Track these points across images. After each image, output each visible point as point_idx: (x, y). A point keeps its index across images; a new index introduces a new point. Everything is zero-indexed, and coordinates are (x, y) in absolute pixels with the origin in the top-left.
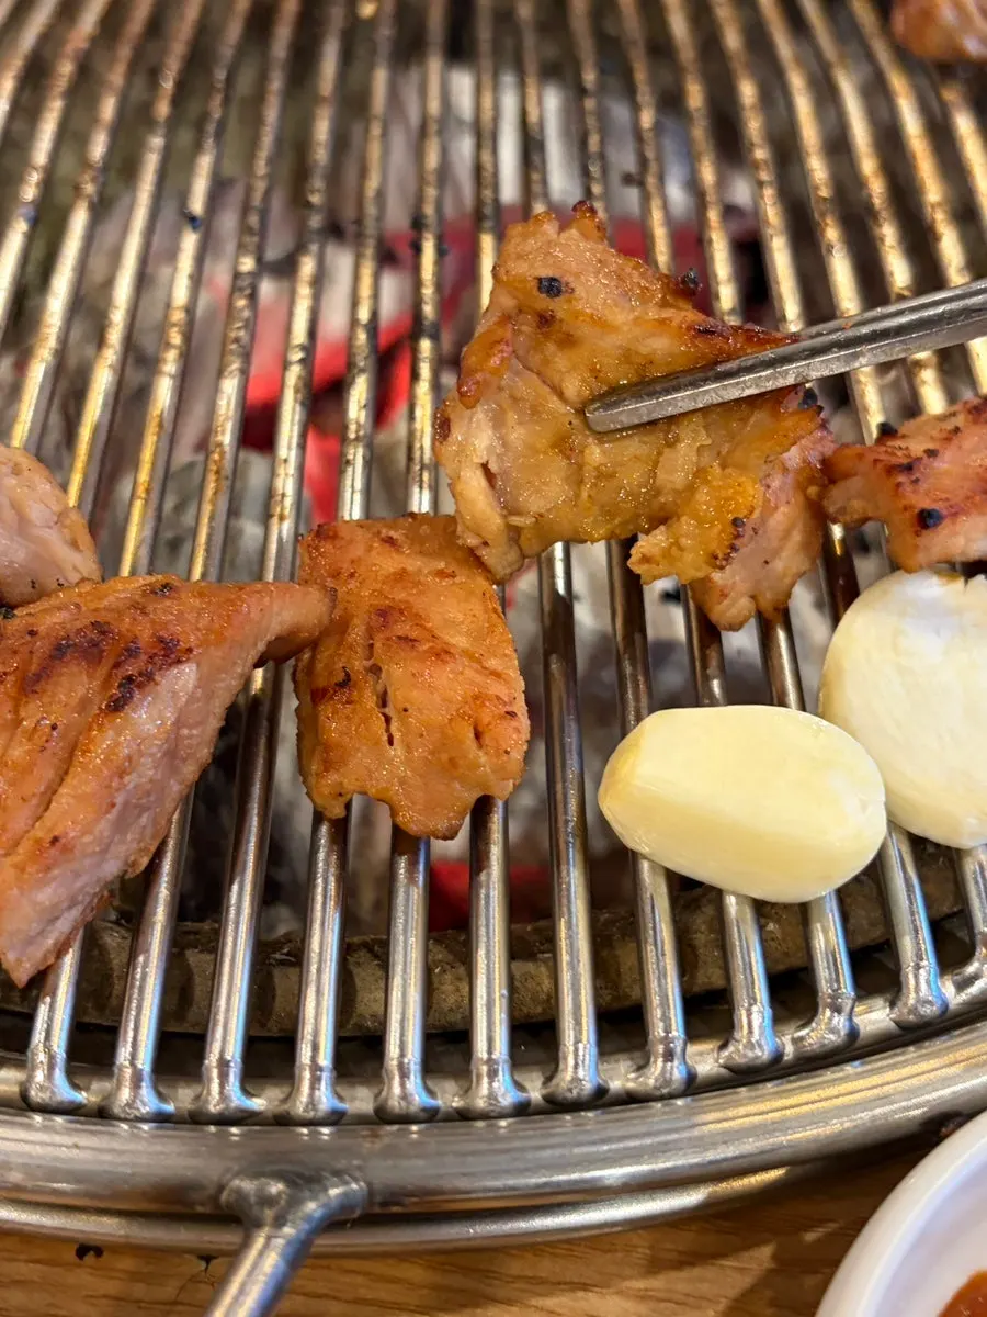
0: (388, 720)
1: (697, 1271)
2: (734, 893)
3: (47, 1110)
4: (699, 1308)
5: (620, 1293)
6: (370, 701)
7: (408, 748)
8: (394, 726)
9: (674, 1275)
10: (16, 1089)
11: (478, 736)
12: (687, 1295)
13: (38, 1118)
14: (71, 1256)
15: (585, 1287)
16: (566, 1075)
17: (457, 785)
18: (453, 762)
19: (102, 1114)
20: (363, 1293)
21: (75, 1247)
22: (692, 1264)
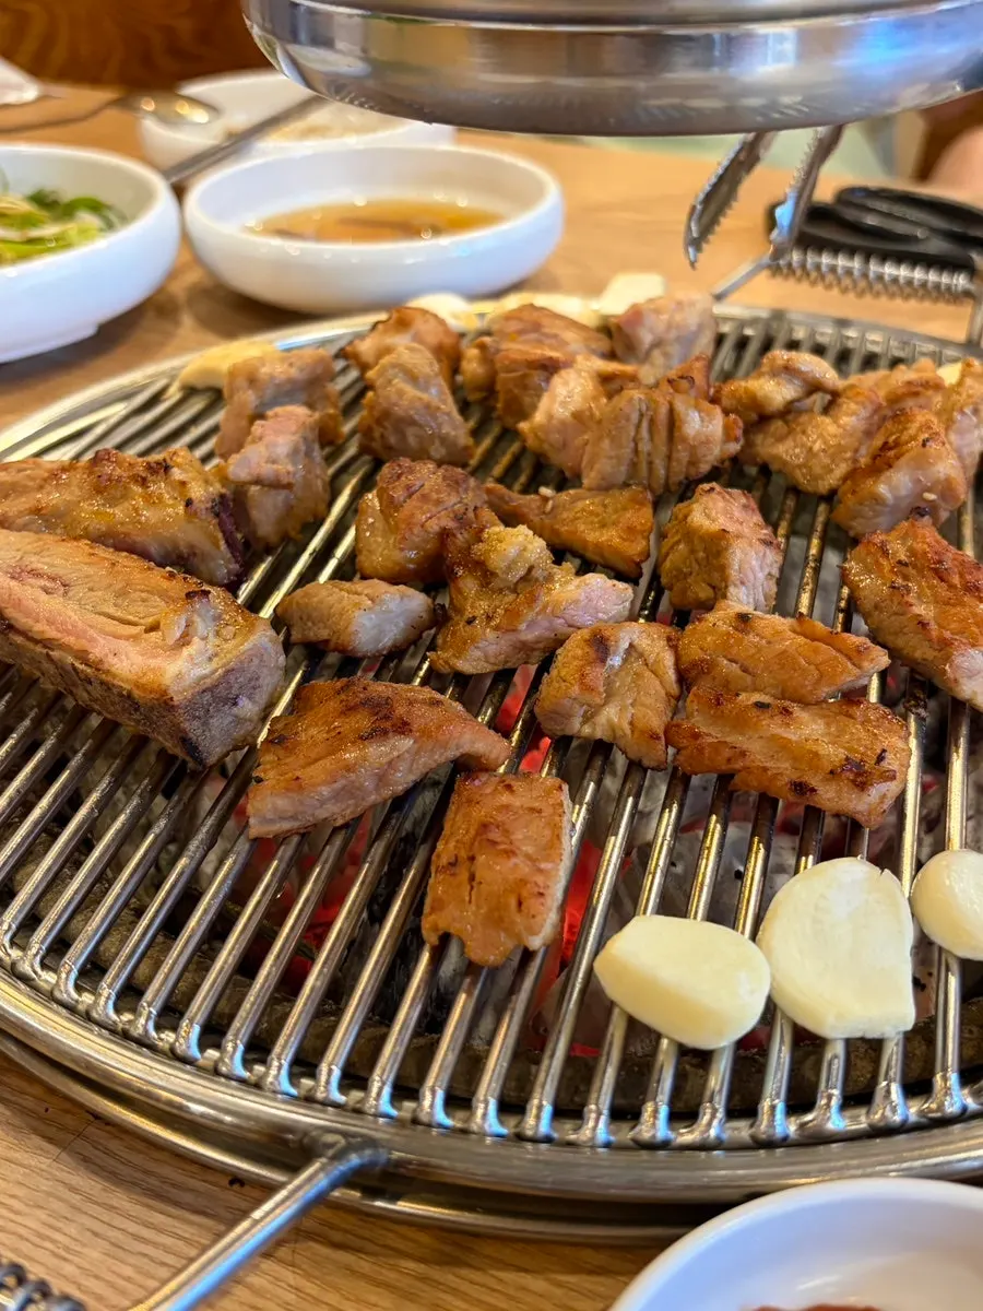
0: (472, 888)
1: (601, 1279)
2: (668, 1038)
3: (227, 1077)
4: (594, 1300)
5: (547, 1280)
6: (465, 876)
7: (478, 907)
8: (473, 893)
9: (585, 1277)
10: (212, 1064)
11: (520, 904)
12: (590, 1291)
13: (223, 1080)
14: (225, 1181)
15: (526, 1271)
16: (530, 1121)
17: (503, 935)
18: (501, 919)
19: (257, 1086)
20: (389, 1242)
21: (230, 1178)
22: (599, 1274)
